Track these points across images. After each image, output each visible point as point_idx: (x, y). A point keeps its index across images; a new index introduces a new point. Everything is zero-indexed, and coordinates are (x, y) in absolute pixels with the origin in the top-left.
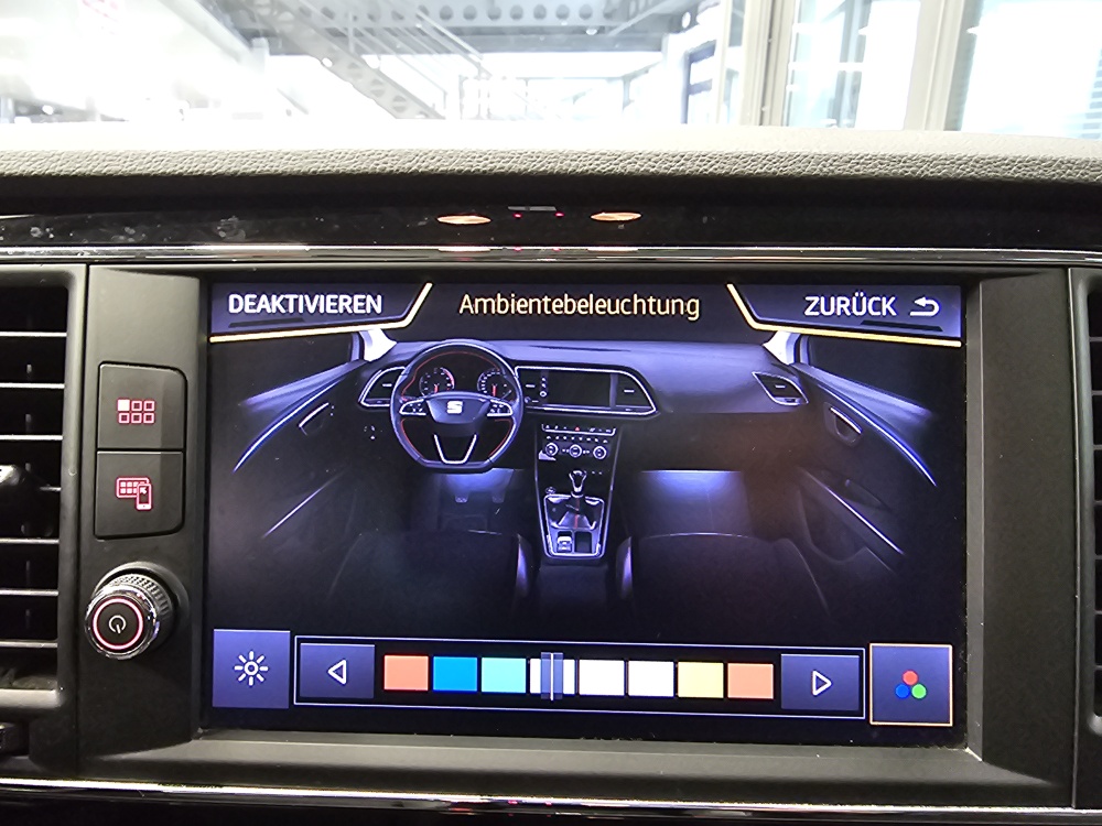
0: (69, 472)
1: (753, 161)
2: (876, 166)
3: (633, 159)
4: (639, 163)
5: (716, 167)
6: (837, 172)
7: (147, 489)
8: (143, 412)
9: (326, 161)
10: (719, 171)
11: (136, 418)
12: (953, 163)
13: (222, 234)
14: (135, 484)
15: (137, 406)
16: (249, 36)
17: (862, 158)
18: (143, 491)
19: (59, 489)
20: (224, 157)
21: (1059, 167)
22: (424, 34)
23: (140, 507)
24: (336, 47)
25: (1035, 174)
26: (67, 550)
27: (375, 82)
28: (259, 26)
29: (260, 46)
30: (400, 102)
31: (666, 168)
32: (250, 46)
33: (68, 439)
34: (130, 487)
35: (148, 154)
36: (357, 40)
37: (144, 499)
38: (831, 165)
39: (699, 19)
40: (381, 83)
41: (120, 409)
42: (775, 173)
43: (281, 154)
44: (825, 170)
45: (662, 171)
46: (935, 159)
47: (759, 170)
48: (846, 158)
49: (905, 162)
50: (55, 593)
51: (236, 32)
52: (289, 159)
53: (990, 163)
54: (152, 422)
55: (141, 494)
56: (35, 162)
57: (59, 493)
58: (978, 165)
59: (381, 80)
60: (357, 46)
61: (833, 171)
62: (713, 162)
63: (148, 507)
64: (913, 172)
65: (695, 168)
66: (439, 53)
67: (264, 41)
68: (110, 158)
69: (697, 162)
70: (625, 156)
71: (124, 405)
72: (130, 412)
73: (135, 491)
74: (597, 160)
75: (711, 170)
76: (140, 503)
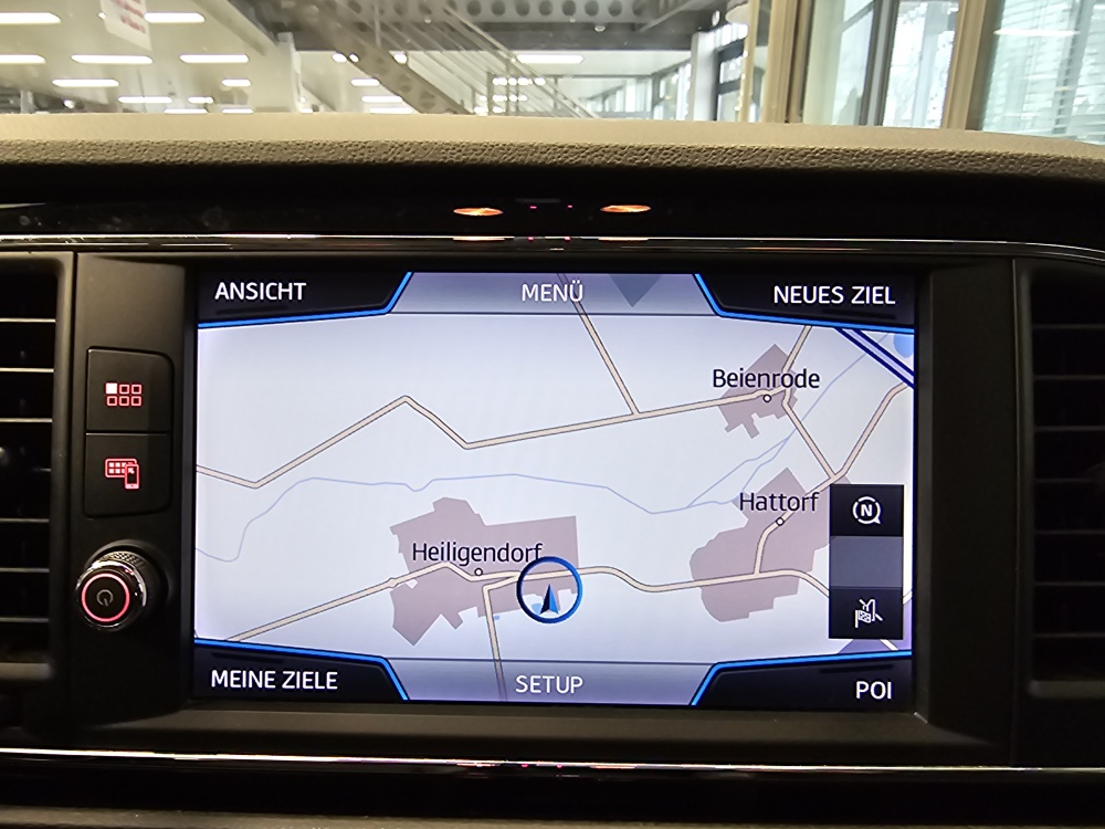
0: (59, 453)
1: (714, 154)
2: (829, 160)
3: (600, 152)
4: (606, 155)
5: (679, 159)
6: (793, 166)
7: (135, 469)
8: (130, 395)
9: (304, 151)
10: (682, 164)
11: (124, 401)
12: (903, 157)
13: (207, 224)
14: (123, 464)
15: (124, 389)
16: (275, 29)
17: (817, 152)
18: (131, 471)
19: (49, 470)
20: (204, 147)
21: (1002, 162)
22: (453, 29)
23: (128, 486)
24: (362, 42)
25: (979, 168)
26: (58, 529)
27: (403, 78)
28: (286, 21)
29: (285, 41)
30: (426, 97)
31: (631, 161)
32: (275, 39)
33: (58, 420)
34: (117, 468)
35: (131, 144)
36: (386, 35)
37: (132, 479)
38: (788, 159)
39: (727, 17)
40: (408, 80)
41: (108, 392)
42: (734, 166)
43: (261, 145)
44: (782, 163)
45: (627, 164)
46: (885, 154)
47: (719, 164)
48: (802, 153)
49: (857, 156)
50: (46, 570)
51: (261, 26)
52: (269, 150)
53: (937, 158)
54: (139, 404)
55: (129, 475)
56: (20, 151)
57: (48, 473)
58: (926, 160)
59: (408, 75)
60: (383, 40)
61: (789, 164)
62: (676, 155)
63: (136, 486)
64: (866, 166)
65: (659, 161)
66: (467, 49)
67: (289, 35)
68: (95, 147)
69: (661, 156)
70: (592, 149)
71: (111, 388)
72: (118, 395)
73: (123, 471)
74: (566, 152)
75: (674, 163)
76: (129, 482)
